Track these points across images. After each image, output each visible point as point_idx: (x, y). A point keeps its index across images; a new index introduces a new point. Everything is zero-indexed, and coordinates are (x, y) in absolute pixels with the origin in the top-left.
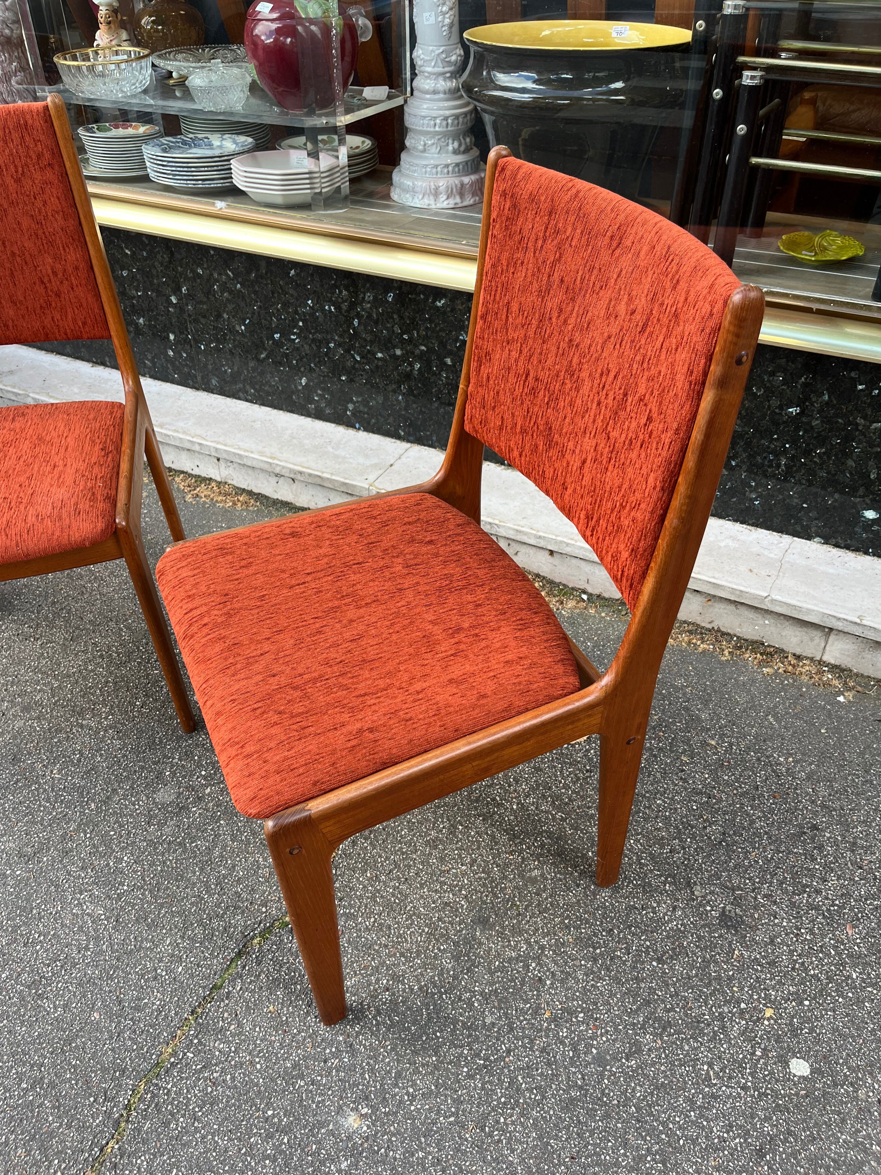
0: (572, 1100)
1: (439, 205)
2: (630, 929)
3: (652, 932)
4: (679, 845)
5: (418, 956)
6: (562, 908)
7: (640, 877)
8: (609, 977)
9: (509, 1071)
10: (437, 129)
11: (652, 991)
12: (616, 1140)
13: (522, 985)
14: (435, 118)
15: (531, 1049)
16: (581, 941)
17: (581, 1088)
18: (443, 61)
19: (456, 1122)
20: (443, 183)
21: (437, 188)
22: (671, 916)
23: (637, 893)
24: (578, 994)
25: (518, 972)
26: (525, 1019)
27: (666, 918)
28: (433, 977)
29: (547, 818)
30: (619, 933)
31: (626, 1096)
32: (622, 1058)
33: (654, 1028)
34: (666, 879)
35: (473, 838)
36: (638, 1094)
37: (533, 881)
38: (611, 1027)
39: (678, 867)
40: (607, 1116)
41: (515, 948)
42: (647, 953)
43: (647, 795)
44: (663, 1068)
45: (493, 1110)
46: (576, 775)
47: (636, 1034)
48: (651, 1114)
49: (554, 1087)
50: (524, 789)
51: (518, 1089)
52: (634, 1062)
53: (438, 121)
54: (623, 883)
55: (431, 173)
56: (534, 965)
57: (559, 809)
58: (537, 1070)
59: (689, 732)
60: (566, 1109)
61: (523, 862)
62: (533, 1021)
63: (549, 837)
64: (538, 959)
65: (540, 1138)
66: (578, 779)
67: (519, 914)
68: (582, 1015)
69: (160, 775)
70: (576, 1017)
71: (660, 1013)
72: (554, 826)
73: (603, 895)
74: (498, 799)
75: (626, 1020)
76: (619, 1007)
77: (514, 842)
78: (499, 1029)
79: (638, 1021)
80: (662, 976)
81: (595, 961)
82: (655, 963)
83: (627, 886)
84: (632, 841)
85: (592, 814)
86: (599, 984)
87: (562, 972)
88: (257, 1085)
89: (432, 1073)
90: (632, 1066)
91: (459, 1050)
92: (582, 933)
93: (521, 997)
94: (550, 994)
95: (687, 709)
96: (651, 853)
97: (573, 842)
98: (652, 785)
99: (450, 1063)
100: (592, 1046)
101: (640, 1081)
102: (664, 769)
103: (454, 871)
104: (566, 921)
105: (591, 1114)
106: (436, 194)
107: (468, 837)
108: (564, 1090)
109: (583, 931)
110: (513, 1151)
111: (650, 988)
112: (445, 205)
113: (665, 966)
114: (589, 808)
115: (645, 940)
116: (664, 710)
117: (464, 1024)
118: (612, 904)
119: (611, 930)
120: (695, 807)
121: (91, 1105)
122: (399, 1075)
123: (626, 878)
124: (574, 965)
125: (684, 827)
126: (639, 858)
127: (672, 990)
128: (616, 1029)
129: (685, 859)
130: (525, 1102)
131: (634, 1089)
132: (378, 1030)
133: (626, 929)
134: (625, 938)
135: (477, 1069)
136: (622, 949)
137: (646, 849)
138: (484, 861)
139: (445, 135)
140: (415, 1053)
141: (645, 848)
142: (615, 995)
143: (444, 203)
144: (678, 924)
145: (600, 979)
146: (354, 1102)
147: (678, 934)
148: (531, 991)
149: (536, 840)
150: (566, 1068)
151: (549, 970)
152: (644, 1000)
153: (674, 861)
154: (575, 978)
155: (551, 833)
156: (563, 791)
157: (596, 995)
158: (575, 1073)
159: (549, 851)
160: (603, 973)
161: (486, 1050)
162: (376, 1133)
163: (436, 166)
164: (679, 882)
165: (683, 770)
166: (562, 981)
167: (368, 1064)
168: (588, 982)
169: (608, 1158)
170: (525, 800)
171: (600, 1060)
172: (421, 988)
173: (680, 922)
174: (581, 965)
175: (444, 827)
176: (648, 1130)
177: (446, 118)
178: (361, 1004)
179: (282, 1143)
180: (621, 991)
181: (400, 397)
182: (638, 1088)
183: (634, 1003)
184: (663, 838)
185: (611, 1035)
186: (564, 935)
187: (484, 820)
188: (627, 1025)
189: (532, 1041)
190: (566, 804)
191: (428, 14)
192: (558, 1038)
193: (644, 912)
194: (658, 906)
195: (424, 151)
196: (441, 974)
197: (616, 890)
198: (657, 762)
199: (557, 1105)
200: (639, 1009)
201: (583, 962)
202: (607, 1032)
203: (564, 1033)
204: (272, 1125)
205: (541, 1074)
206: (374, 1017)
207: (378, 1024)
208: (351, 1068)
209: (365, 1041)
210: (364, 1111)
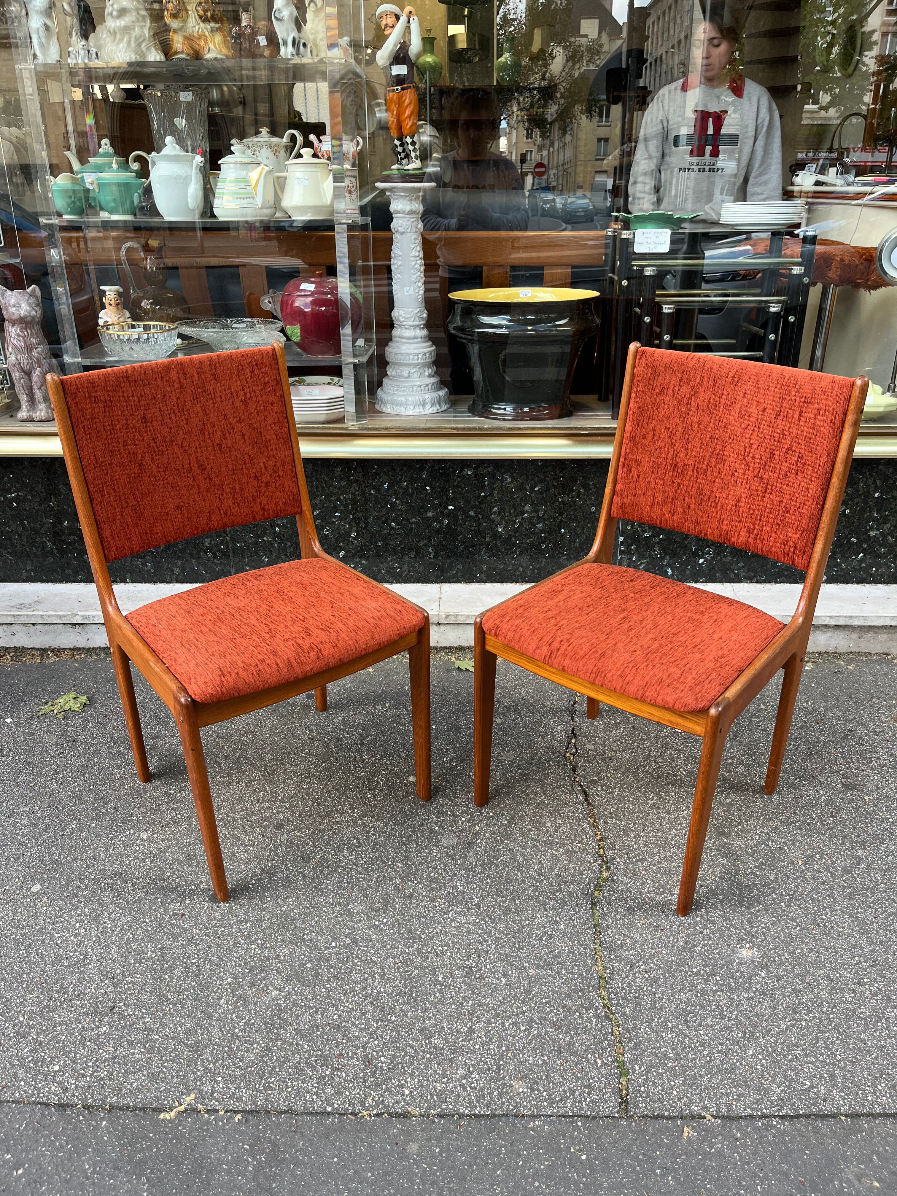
0: (849, 894)
1: (427, 412)
2: (804, 808)
3: (816, 805)
6: (759, 812)
8: (814, 833)
9: (806, 895)
10: (420, 361)
11: (842, 831)
13: (773, 854)
14: (418, 354)
15: (807, 881)
16: (784, 823)
17: (849, 887)
18: (419, 317)
19: (802, 929)
20: (429, 396)
21: (424, 400)
22: (819, 795)
23: (791, 790)
24: (806, 847)
25: (765, 850)
26: (791, 869)
27: (817, 796)
28: (721, 870)
30: (800, 812)
31: (874, 881)
32: (856, 866)
33: (859, 847)
34: (799, 779)
35: (675, 796)
36: (879, 878)
37: (730, 804)
38: (837, 855)
39: (800, 772)
40: (873, 894)
41: (753, 840)
42: (823, 815)
43: (752, 743)
44: (879, 862)
45: (815, 915)
47: (853, 853)
49: (835, 892)
50: (679, 763)
51: (819, 901)
52: (863, 865)
53: (420, 356)
54: (779, 789)
55: (417, 391)
56: (770, 843)
58: (819, 889)
60: (850, 899)
62: (796, 868)
64: (769, 839)
65: (851, 916)
67: (739, 823)
68: (817, 856)
69: (432, 831)
70: (816, 858)
71: (855, 839)
73: (775, 798)
74: (670, 772)
75: (842, 849)
76: (833, 845)
78: (782, 879)
79: (848, 847)
80: (840, 823)
81: (800, 829)
82: (831, 819)
83: (783, 789)
86: (813, 839)
87: (788, 841)
88: (673, 961)
89: (766, 913)
90: (864, 867)
91: (770, 897)
93: (778, 860)
94: (792, 853)
97: (734, 779)
98: (750, 738)
99: (771, 904)
100: (836, 867)
101: (874, 872)
102: (749, 728)
103: (681, 816)
104: (767, 817)
106: (424, 405)
108: (842, 892)
109: (781, 818)
110: (844, 928)
111: (839, 830)
112: (430, 411)
113: (838, 818)
115: (816, 810)
117: (760, 884)
118: (783, 800)
119: (795, 812)
121: (580, 1017)
122: (750, 922)
123: (778, 786)
124: (791, 835)
127: (851, 827)
128: (841, 855)
129: (800, 767)
130: (828, 905)
131: (875, 877)
132: (716, 906)
133: (802, 809)
134: (805, 813)
135: (788, 901)
136: (808, 818)
139: (424, 365)
140: (748, 908)
142: (825, 840)
143: (430, 410)
144: (825, 797)
146: (738, 944)
147: (830, 802)
148: (780, 855)
150: (833, 882)
151: (780, 842)
152: (841, 836)
153: (796, 770)
154: (798, 841)
157: (816, 844)
158: (839, 882)
160: (809, 833)
161: (785, 891)
162: (765, 953)
163: (420, 386)
164: (808, 778)
165: (759, 726)
166: (793, 844)
167: (727, 924)
168: (806, 840)
169: (892, 911)
171: (846, 871)
172: (719, 878)
174: (795, 834)
175: (653, 797)
177: (425, 354)
179: (718, 981)
180: (827, 837)
181: (430, 549)
182: (876, 875)
183: (838, 840)
185: (841, 858)
186: (772, 824)
188: (844, 851)
189: (804, 877)
191: (408, 288)
192: (816, 871)
193: (803, 798)
194: (808, 792)
195: (409, 377)
196: (724, 867)
197: (779, 793)
199: (845, 899)
200: (843, 841)
201: (795, 832)
202: (837, 858)
203: (816, 867)
204: (703, 975)
205: (824, 889)
206: (708, 901)
207: (713, 904)
208: (720, 930)
209: (714, 915)
210: (748, 946)
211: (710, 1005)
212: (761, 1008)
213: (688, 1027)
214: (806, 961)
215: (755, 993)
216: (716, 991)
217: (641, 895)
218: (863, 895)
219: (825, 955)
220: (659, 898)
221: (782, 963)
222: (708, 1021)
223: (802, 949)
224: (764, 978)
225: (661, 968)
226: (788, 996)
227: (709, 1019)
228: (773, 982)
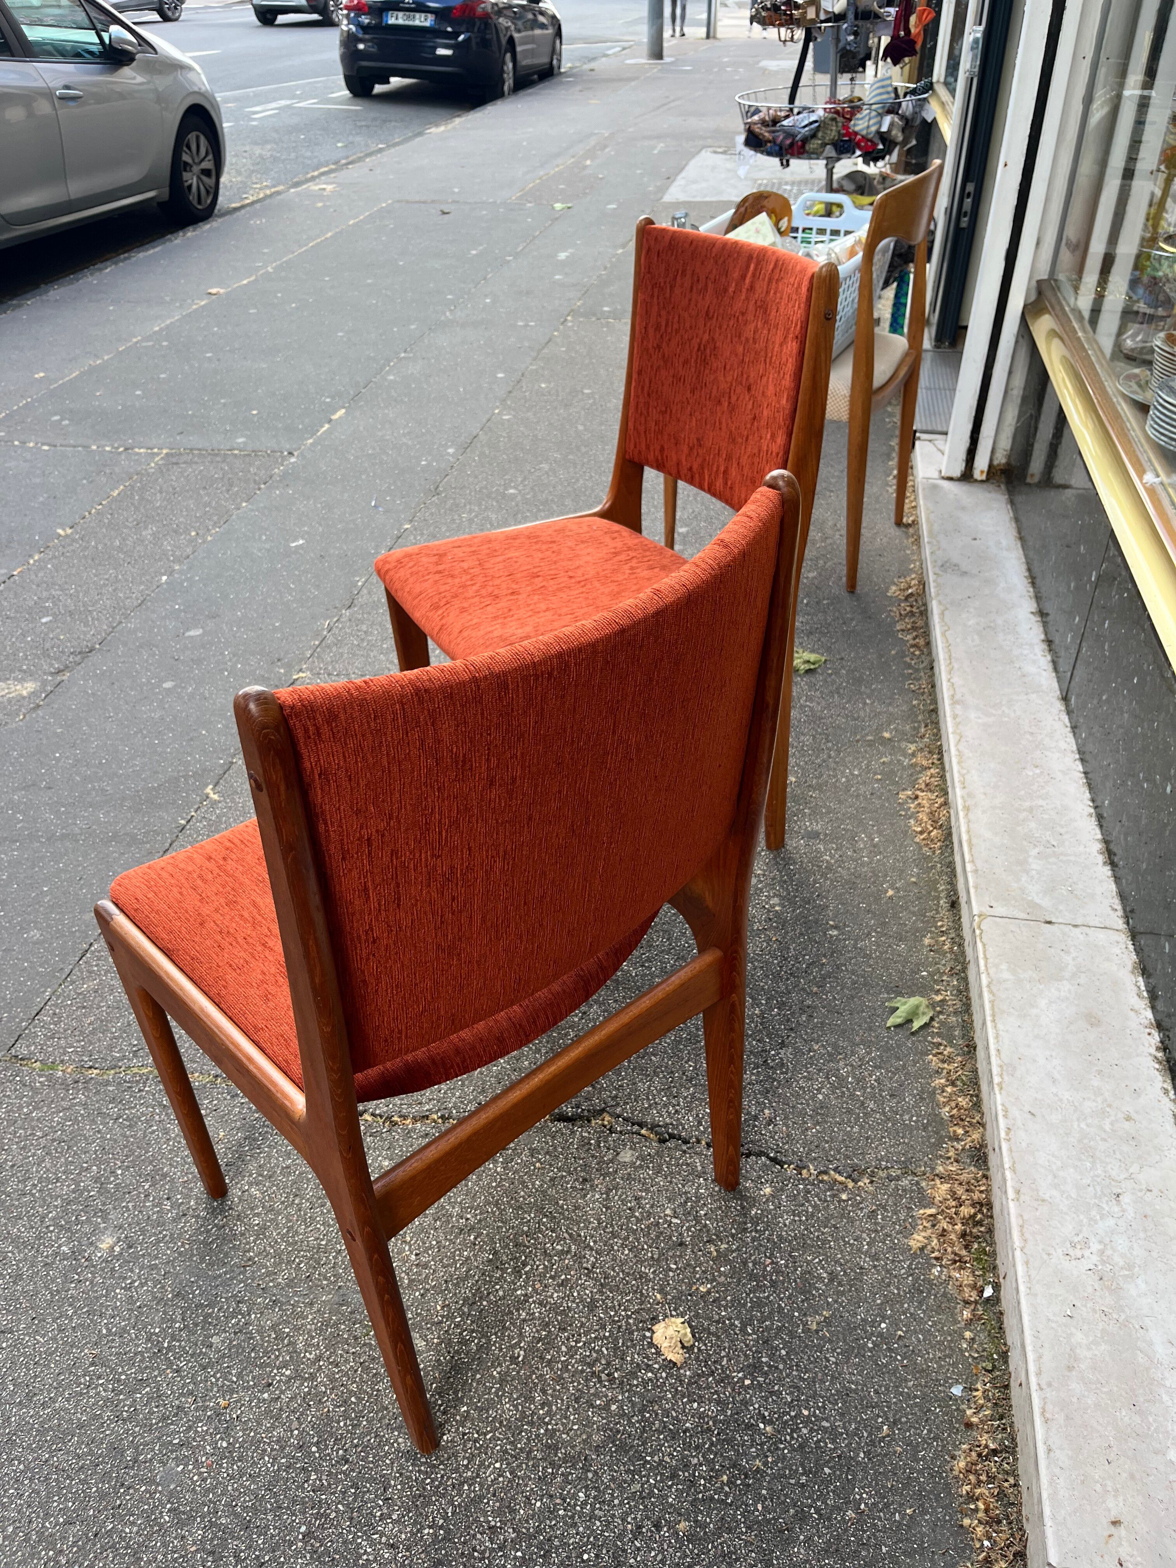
0: (122, 1453)
2: (352, 1487)
3: (351, 1519)
4: (505, 1541)
5: (289, 1244)
6: (372, 1389)
7: (438, 1487)
8: (279, 1470)
9: (156, 1377)
11: (263, 1531)
12: (74, 1511)
13: (261, 1366)
15: (182, 1395)
16: (326, 1425)
17: (135, 1461)
19: (100, 1336)
22: (380, 1543)
23: (410, 1487)
24: (252, 1434)
25: (277, 1357)
26: (217, 1380)
27: (375, 1537)
29: (511, 1338)
30: (344, 1473)
31: (126, 1515)
32: (172, 1503)
33: (212, 1539)
34: (441, 1527)
35: (460, 1255)
36: (127, 1530)
38: (211, 1483)
39: (464, 1543)
40: (102, 1495)
41: (308, 1345)
42: (318, 1516)
43: (590, 1475)
44: (160, 1557)
45: (112, 1370)
46: (597, 1360)
47: (203, 1517)
48: (103, 1549)
49: (137, 1429)
50: (551, 1297)
51: (135, 1391)
52: (167, 1518)
54: (423, 1464)
56: (288, 1373)
57: (531, 1350)
58: (157, 1407)
59: (748, 1528)
60: (112, 1448)
61: (433, 1324)
62: (215, 1389)
63: (480, 1348)
64: (297, 1375)
65: (81, 1426)
66: (591, 1365)
67: (356, 1338)
68: (225, 1444)
70: (222, 1439)
71: (233, 1544)
72: (501, 1350)
73: (400, 1440)
74: (527, 1269)
75: (220, 1501)
76: (237, 1490)
77: (463, 1305)
78: (205, 1354)
79: (221, 1517)
80: (285, 1541)
81: (300, 1448)
82: (303, 1529)
83: (420, 1471)
84: (498, 1465)
85: (534, 1398)
86: (267, 1458)
87: (281, 1409)
89: (154, 1298)
90: (162, 1517)
91: (179, 1318)
92: (338, 1422)
93: (245, 1368)
94: (251, 1401)
95: (802, 1517)
96: (483, 1497)
97: (479, 1382)
98: (613, 1479)
99: (165, 1313)
100: (186, 1465)
101: (143, 1530)
102: (651, 1494)
103: (407, 1248)
104: (353, 1399)
105: (106, 1476)
107: (459, 1250)
108: (132, 1442)
109: (342, 1424)
110: (67, 1400)
111: (267, 1527)
113: (300, 1544)
114: (544, 1391)
115: (337, 1511)
116: (784, 1476)
117: (210, 1315)
118: (387, 1454)
119: (347, 1461)
120: (586, 1557)
122: (153, 1267)
123: (434, 1466)
124: (291, 1421)
125: (541, 1543)
126: (471, 1481)
127: (267, 1558)
128: (208, 1491)
129: (482, 1553)
130: (119, 1401)
131: (133, 1524)
132: (201, 1233)
133: (351, 1481)
134: (338, 1482)
135: (158, 1342)
136: (321, 1480)
137: (488, 1489)
138: (427, 1277)
141: (489, 1486)
142: (253, 1482)
144: (369, 1554)
145: (275, 1459)
146: (126, 1237)
148: (254, 1378)
149: (473, 1331)
150: (159, 1439)
151: (282, 1392)
152: (249, 1521)
153: (474, 1536)
154: (274, 1427)
155: (488, 1349)
156: (564, 1349)
157: (253, 1457)
158: (153, 1450)
159: (457, 1352)
160: (283, 1461)
161: (180, 1346)
162: (94, 1266)
164: (440, 1549)
165: (658, 1526)
166: (268, 1412)
167: (165, 1236)
168: (269, 1444)
169: (55, 1504)
170: (534, 1302)
171: (169, 1477)
173: (371, 1558)
174: (292, 1431)
175: (467, 1219)
176: (84, 1548)
178: (230, 1209)
179: (89, 1192)
180: (259, 1489)
182: (135, 1529)
183: (244, 1508)
184: (513, 1511)
185: (200, 1486)
186: (333, 1400)
187: (490, 1261)
188: (215, 1503)
189: (192, 1394)
190: (542, 1358)
192: (194, 1423)
193: (381, 1503)
194: (394, 1522)
197: (411, 1457)
198: (662, 1481)
199: (116, 1437)
200: (237, 1515)
201: (296, 1432)
202: (204, 1480)
203: (201, 1428)
204: (108, 1178)
205: (151, 1413)
206: (216, 1225)
207: (208, 1231)
208: (160, 1223)
209: (189, 1225)
210: (117, 1249)
211: (64, 1172)
212: (23, 1226)
213: (54, 1140)
214: (50, 1314)
215: (47, 1227)
216: (77, 1185)
217: (269, 1146)
218: (106, 1475)
219: (43, 1346)
220: (252, 1167)
221: (67, 1280)
222: (47, 1163)
223: (71, 1320)
224: (60, 1246)
225: (145, 1137)
226: (17, 1265)
227: (48, 1165)
228: (47, 1257)
